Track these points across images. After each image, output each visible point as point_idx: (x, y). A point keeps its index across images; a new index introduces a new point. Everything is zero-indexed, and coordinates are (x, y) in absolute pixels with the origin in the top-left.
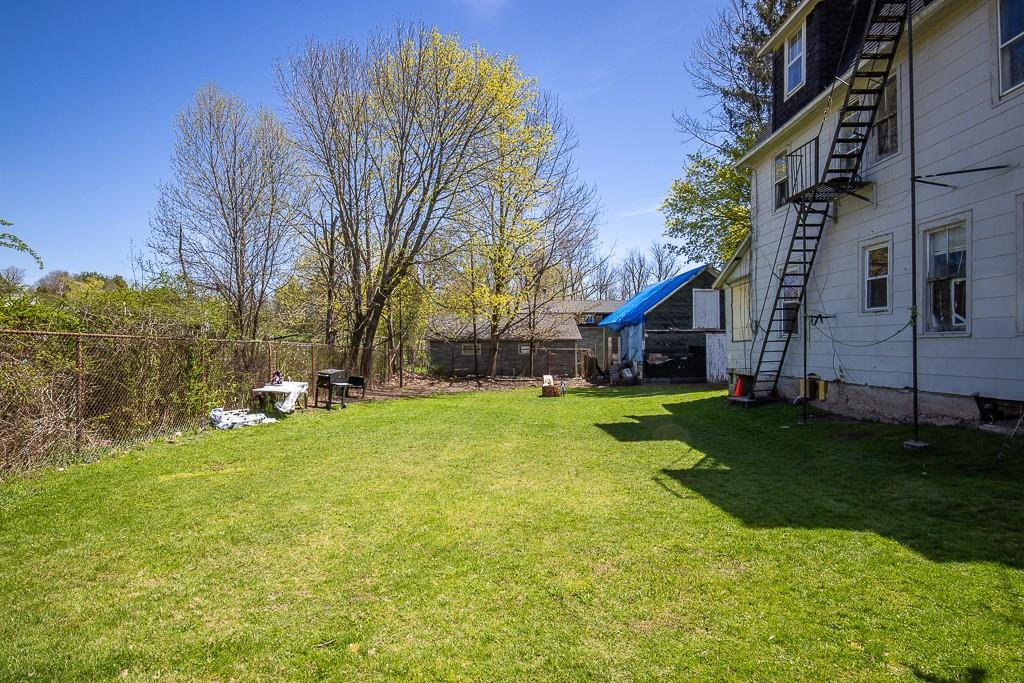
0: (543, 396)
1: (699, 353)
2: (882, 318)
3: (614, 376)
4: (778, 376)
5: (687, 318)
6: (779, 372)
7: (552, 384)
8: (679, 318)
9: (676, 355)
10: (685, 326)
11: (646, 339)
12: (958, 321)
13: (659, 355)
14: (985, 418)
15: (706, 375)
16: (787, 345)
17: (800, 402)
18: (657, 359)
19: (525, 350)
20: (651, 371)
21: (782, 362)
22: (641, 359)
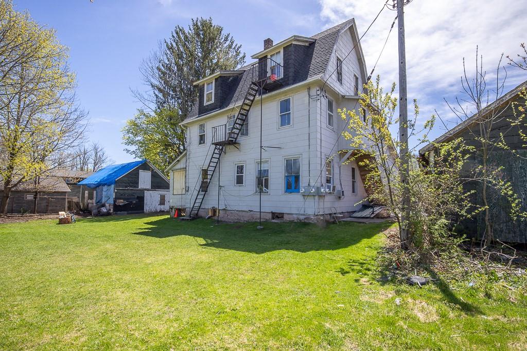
0: (59, 224)
1: (141, 199)
2: (241, 188)
3: (94, 211)
4: (199, 208)
5: (136, 183)
6: (200, 207)
7: (66, 217)
8: (133, 183)
9: (130, 200)
10: (135, 187)
11: (116, 193)
12: (265, 190)
13: (122, 201)
14: (273, 218)
15: (143, 210)
16: (204, 197)
17: (209, 218)
18: (121, 202)
19: (30, 197)
20: (117, 208)
21: (201, 203)
22: (112, 202)
